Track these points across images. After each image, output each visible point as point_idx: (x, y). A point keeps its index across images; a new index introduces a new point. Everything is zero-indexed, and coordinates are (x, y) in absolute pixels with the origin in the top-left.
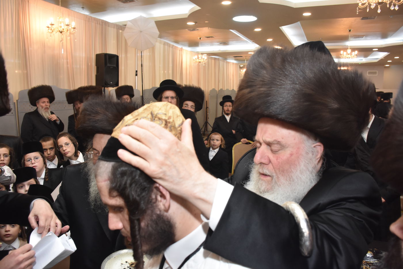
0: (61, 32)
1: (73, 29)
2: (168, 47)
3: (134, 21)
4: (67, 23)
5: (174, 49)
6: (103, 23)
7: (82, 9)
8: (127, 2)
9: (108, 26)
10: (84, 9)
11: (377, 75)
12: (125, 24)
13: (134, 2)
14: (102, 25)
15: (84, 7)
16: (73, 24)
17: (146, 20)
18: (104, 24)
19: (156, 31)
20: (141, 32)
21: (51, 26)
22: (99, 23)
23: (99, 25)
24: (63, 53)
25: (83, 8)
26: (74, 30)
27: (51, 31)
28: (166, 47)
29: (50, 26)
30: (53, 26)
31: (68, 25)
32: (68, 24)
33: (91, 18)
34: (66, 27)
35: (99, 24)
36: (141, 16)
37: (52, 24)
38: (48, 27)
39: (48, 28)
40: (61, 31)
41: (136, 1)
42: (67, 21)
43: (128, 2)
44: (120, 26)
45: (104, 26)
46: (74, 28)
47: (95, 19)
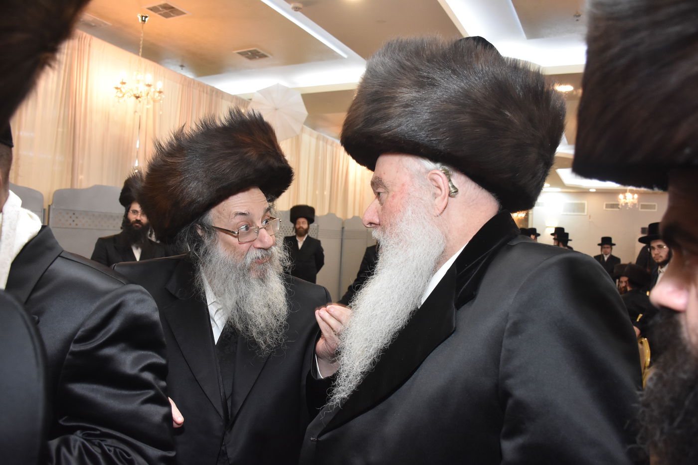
0: (137, 97)
1: (158, 94)
2: (325, 144)
3: (266, 92)
4: (149, 81)
5: (335, 149)
6: (213, 91)
7: (180, 68)
8: (255, 58)
9: (222, 98)
10: (184, 68)
11: (656, 210)
12: (250, 98)
13: (266, 59)
14: (211, 95)
15: (184, 65)
16: (160, 85)
17: (287, 91)
18: (214, 93)
19: (303, 111)
20: (276, 109)
21: (121, 85)
22: (205, 92)
23: (205, 95)
24: (138, 146)
25: (182, 66)
26: (159, 96)
27: (121, 95)
28: (321, 143)
29: (119, 86)
30: (124, 85)
31: (149, 86)
32: (150, 84)
33: (192, 82)
34: (147, 88)
35: (207, 93)
36: (278, 84)
37: (124, 81)
38: (117, 88)
39: (116, 90)
40: (137, 95)
41: (271, 57)
42: (149, 78)
43: (257, 57)
44: (243, 100)
45: (214, 97)
46: (160, 92)
47: (200, 84)
